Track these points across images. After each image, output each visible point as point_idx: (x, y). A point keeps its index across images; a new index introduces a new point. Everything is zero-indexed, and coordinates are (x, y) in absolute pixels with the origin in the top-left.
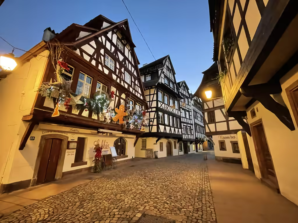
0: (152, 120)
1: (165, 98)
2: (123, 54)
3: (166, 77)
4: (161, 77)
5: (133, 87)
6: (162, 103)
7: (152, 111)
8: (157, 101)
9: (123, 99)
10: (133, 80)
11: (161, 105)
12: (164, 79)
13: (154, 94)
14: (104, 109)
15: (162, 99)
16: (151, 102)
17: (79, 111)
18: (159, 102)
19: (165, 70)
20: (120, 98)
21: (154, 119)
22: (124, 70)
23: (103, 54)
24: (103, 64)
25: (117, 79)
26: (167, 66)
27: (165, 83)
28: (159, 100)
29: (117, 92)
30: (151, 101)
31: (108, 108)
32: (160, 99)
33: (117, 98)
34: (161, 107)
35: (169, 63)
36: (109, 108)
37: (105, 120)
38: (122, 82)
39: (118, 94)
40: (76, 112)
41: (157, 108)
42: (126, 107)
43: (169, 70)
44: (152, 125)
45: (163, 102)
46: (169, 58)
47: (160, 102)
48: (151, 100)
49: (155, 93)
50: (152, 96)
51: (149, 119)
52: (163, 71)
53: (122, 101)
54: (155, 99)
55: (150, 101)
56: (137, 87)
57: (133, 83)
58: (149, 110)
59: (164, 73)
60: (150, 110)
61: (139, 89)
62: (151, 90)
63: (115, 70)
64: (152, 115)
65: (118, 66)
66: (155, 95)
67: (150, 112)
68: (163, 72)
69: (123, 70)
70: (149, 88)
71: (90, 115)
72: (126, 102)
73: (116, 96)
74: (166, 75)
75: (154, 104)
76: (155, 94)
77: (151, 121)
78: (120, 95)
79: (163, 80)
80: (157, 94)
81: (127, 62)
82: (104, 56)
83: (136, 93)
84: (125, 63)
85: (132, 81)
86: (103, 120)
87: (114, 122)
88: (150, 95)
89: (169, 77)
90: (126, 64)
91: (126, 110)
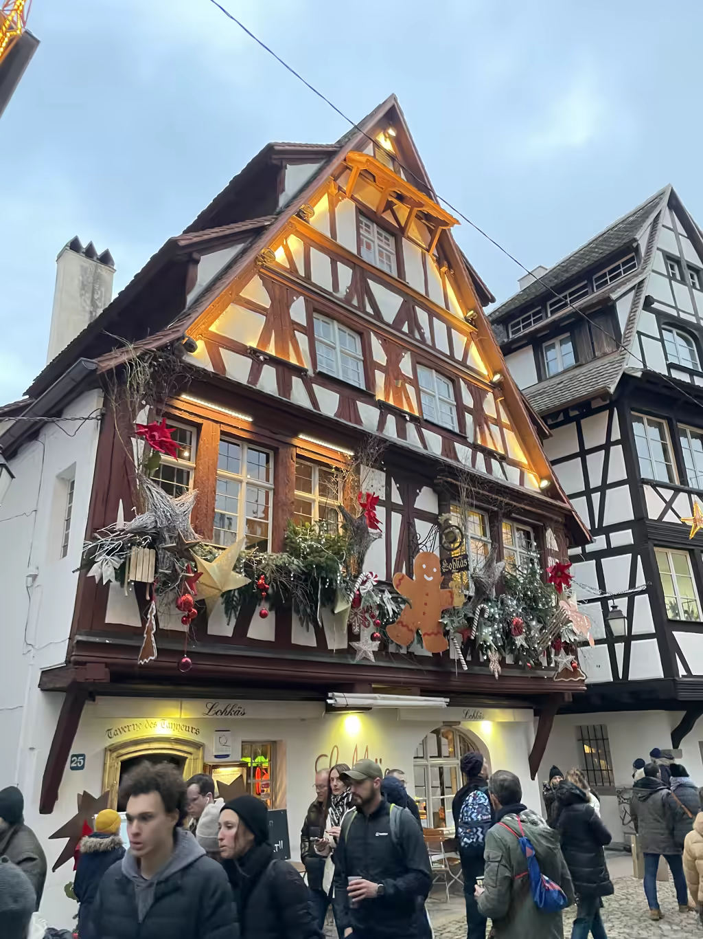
0: (622, 604)
1: (686, 453)
2: (397, 284)
3: (669, 322)
4: (639, 333)
5: (471, 440)
6: (668, 494)
7: (611, 552)
8: (635, 482)
9: (424, 516)
10: (468, 401)
11: (669, 505)
12: (662, 340)
13: (606, 447)
14: (339, 593)
15: (669, 468)
16: (596, 497)
17: (233, 621)
18: (648, 490)
19: (658, 287)
20: (410, 514)
21: (631, 598)
22: (416, 362)
23: (304, 323)
24: (311, 373)
25: (382, 423)
26: (668, 257)
27: (671, 366)
28: (645, 474)
29: (394, 486)
30: (596, 490)
31: (359, 581)
32: (653, 465)
33: (397, 518)
34: (670, 517)
35: (677, 234)
36: (364, 583)
37: (355, 644)
38: (411, 428)
39: (396, 498)
40: (221, 626)
41: (640, 523)
42: (450, 560)
43: (687, 273)
44: (628, 639)
45: (677, 482)
46: (675, 205)
47: (655, 485)
48: (596, 481)
49: (616, 435)
50: (596, 460)
51: (604, 601)
52: (646, 291)
53: (423, 528)
54: (618, 470)
55: (588, 492)
56: (495, 429)
57: (469, 418)
58: (590, 548)
59: (655, 305)
60: (599, 543)
61: (510, 436)
62: (583, 422)
63: (370, 380)
64: (618, 570)
65: (379, 355)
66: (617, 452)
67: (598, 556)
68: (649, 302)
69: (406, 365)
70: (573, 413)
71: (283, 629)
72: (447, 535)
73: (390, 507)
74: (674, 313)
75: (619, 506)
76: (617, 443)
77: (618, 615)
78: (409, 497)
79: (652, 347)
80: (627, 442)
81: (422, 316)
82: (309, 331)
83: (495, 464)
84: (415, 324)
85: (461, 409)
86: (345, 646)
87: (399, 646)
88: (583, 453)
89: (696, 315)
90: (419, 328)
91: (447, 575)
